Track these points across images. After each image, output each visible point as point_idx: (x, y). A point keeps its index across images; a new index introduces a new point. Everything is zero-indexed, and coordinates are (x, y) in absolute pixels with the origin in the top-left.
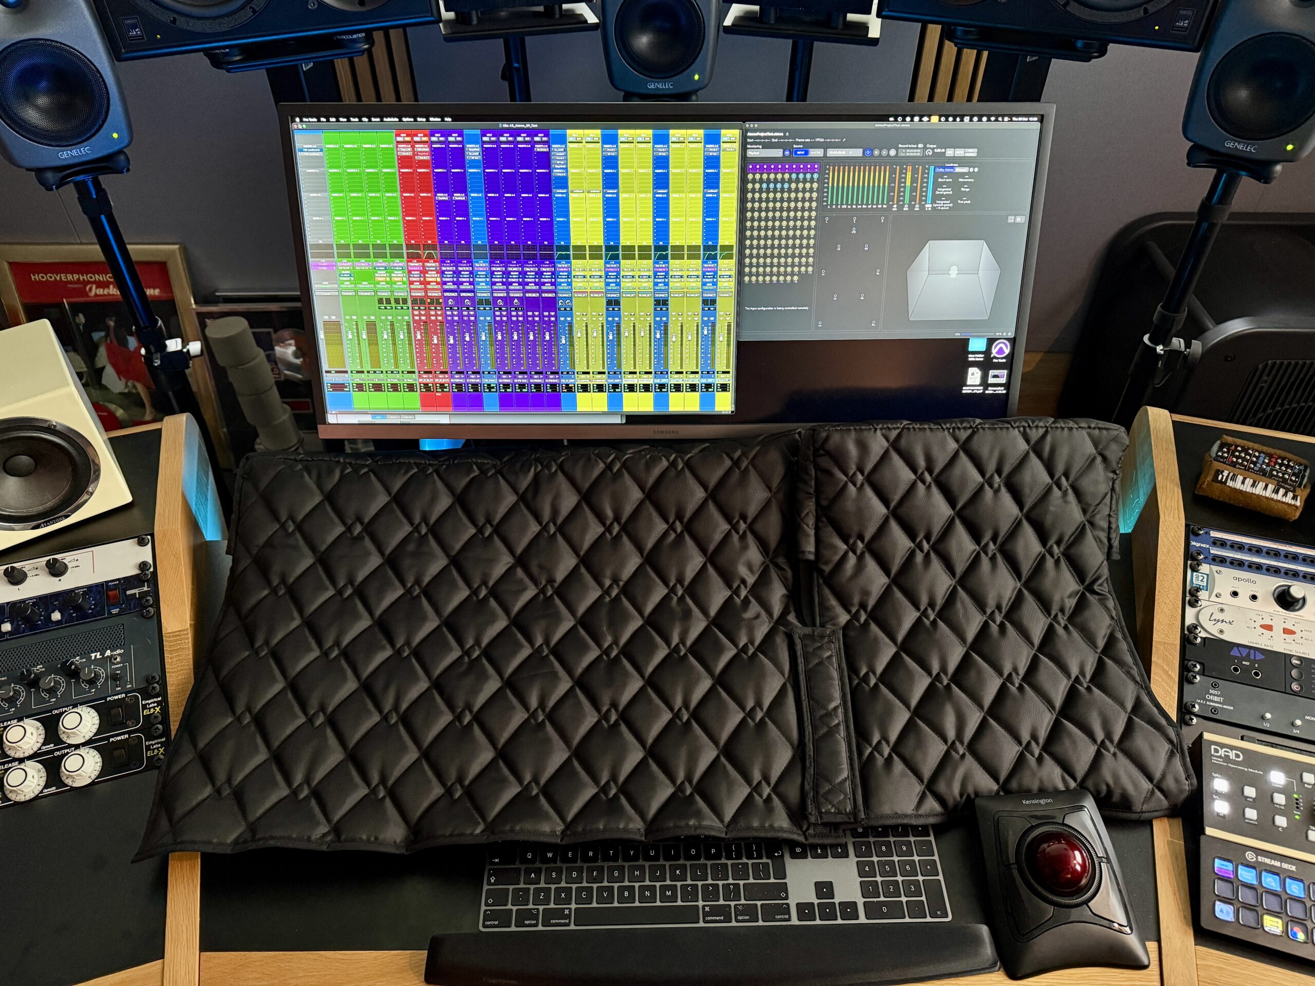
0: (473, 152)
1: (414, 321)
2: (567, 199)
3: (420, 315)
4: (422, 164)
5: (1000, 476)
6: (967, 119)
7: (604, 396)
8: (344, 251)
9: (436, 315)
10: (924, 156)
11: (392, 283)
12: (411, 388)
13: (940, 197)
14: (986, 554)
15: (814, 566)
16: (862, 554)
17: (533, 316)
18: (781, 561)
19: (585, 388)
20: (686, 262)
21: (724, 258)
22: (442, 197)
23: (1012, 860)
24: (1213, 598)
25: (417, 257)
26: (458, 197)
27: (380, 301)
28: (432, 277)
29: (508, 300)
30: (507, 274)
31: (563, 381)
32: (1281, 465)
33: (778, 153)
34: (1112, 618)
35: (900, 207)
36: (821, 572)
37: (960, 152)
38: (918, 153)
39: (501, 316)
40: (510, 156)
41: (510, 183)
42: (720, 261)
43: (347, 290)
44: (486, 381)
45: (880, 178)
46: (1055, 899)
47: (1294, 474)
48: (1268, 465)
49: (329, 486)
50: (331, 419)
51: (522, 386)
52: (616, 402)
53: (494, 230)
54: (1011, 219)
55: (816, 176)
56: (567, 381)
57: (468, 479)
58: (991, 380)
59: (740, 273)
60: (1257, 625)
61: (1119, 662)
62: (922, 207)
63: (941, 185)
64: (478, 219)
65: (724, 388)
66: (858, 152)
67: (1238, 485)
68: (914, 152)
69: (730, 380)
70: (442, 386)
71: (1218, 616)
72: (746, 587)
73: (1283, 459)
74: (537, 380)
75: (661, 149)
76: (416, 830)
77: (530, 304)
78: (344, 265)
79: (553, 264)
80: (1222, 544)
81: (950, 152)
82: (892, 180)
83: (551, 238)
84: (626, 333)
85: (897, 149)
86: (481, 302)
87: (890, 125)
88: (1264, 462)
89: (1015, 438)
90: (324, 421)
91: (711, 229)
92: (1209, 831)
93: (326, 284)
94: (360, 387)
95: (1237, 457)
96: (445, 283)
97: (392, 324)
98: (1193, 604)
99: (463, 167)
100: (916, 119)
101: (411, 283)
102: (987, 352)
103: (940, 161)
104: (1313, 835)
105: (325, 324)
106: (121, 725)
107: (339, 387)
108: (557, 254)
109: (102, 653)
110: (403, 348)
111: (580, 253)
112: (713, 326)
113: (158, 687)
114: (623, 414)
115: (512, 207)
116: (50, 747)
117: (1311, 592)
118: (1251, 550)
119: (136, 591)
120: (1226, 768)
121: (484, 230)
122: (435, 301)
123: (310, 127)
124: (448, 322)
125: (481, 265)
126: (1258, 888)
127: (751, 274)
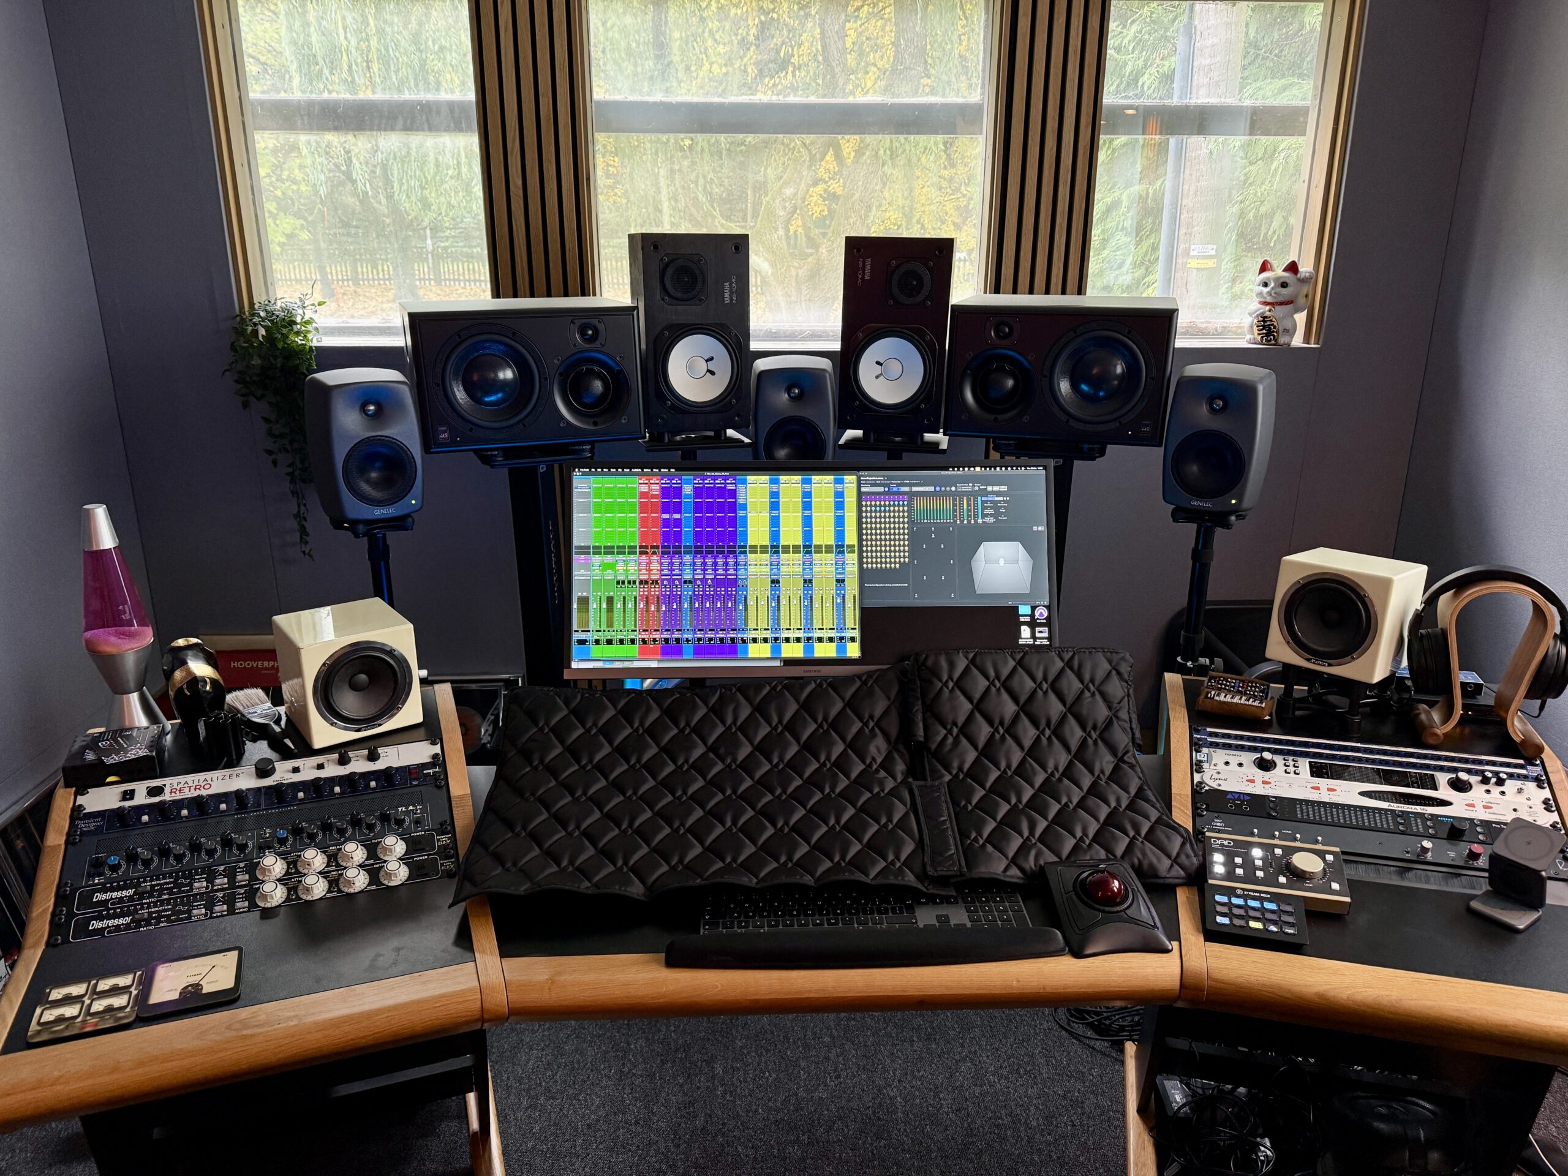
0: (688, 489)
1: (640, 595)
2: (746, 517)
3: (644, 591)
4: (654, 496)
5: (1047, 683)
6: (998, 469)
7: (768, 646)
8: (597, 550)
9: (655, 591)
10: (973, 491)
11: (627, 571)
12: (633, 641)
13: (987, 515)
14: (1044, 736)
15: (923, 746)
16: (957, 735)
17: (721, 591)
18: (901, 747)
19: (755, 640)
20: (824, 555)
21: (849, 553)
22: (666, 516)
23: (1071, 889)
24: (1213, 767)
25: (646, 553)
26: (677, 516)
27: (618, 583)
28: (655, 566)
29: (704, 581)
30: (704, 564)
31: (739, 635)
32: (1251, 687)
33: (881, 489)
34: (1140, 778)
35: (962, 522)
36: (928, 749)
37: (996, 488)
38: (969, 489)
39: (699, 591)
40: (710, 492)
41: (710, 507)
42: (846, 554)
43: (597, 575)
44: (686, 636)
45: (947, 504)
46: (1102, 908)
47: (1261, 692)
48: (1242, 687)
49: (573, 705)
50: (574, 665)
51: (710, 639)
52: (776, 650)
53: (698, 536)
54: (1035, 528)
55: (906, 503)
56: (742, 636)
57: (671, 700)
58: (1038, 635)
59: (861, 563)
60: (1244, 780)
61: (1147, 801)
62: (976, 521)
63: (986, 508)
64: (688, 530)
65: (853, 639)
66: (931, 489)
67: (1222, 698)
68: (967, 488)
69: (856, 634)
70: (655, 640)
71: (1216, 776)
72: (876, 763)
73: (1252, 683)
74: (721, 635)
75: (807, 487)
76: (649, 889)
77: (717, 583)
78: (596, 559)
79: (735, 557)
80: (1216, 735)
81: (990, 488)
82: (955, 505)
83: (735, 541)
84: (784, 602)
85: (956, 487)
86: (685, 582)
87: (950, 472)
88: (1239, 686)
89: (1053, 657)
90: (569, 666)
91: (840, 535)
92: (1210, 881)
93: (582, 572)
94: (597, 642)
95: (1221, 685)
96: (662, 570)
97: (624, 598)
98: (1198, 772)
99: (681, 498)
100: (966, 469)
101: (640, 570)
102: (1032, 615)
103: (986, 493)
104: (1282, 880)
105: (579, 598)
106: (423, 850)
107: (582, 642)
108: (738, 551)
109: (407, 807)
110: (630, 615)
111: (754, 549)
112: (844, 596)
113: (449, 828)
114: (781, 659)
115: (710, 522)
116: (372, 861)
117: (1279, 760)
118: (1236, 737)
119: (431, 771)
120: (1222, 849)
121: (691, 536)
122: (655, 582)
123: (584, 474)
124: (662, 595)
125: (687, 558)
126: (1246, 907)
127: (867, 563)
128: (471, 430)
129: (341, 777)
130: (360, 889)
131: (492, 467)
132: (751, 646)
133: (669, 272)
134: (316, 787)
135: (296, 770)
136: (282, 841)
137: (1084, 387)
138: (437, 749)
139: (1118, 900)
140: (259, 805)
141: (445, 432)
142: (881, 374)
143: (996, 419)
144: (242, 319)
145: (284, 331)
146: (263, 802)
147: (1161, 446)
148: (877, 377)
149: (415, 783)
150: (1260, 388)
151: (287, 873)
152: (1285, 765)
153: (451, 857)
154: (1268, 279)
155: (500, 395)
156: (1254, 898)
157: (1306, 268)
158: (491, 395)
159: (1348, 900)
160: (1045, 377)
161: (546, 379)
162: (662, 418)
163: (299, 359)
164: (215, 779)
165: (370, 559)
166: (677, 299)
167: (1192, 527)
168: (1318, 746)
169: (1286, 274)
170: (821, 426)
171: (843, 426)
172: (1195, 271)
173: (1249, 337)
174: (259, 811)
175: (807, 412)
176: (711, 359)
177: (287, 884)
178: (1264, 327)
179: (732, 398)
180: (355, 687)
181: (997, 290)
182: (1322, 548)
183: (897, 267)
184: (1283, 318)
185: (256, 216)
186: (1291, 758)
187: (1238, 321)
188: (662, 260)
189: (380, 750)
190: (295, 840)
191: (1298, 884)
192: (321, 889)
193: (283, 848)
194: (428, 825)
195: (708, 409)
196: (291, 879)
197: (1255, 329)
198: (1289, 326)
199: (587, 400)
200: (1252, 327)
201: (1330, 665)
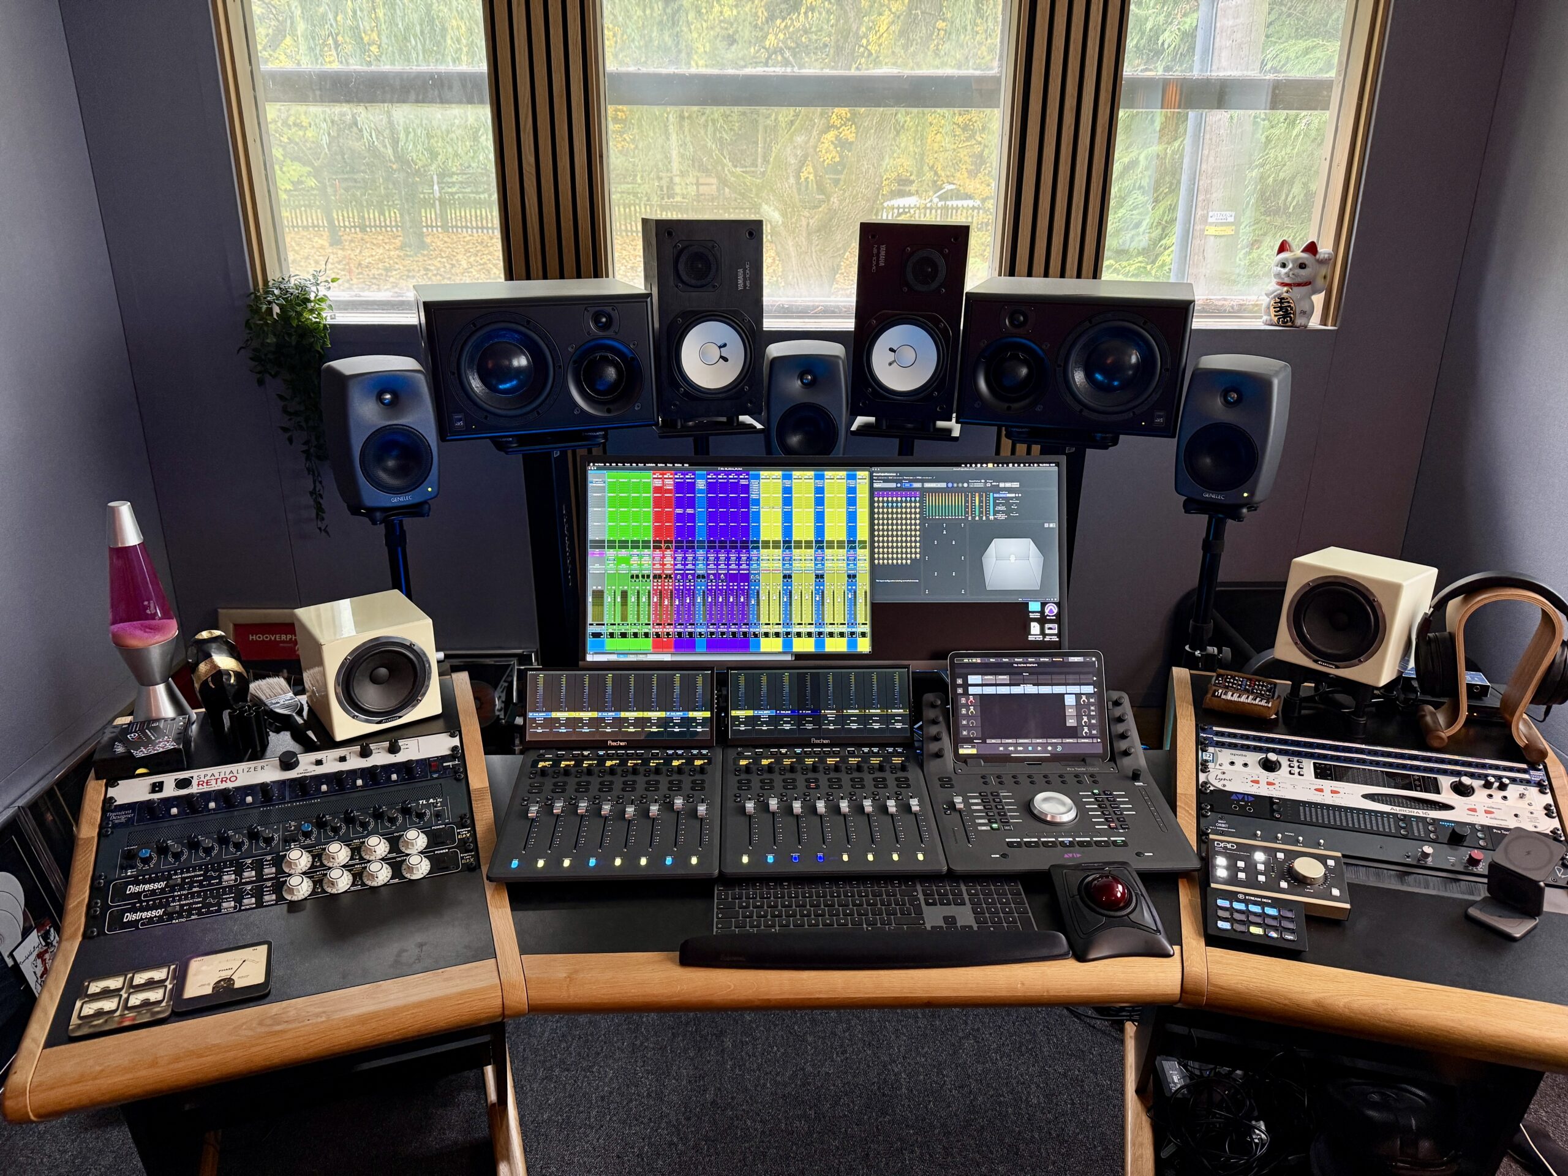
0: (701, 484)
1: (654, 590)
2: (759, 512)
3: (658, 586)
4: (668, 491)
6: (1011, 465)
7: (780, 640)
8: (612, 545)
9: (668, 586)
10: (986, 487)
11: (641, 565)
12: (646, 635)
13: (998, 512)
17: (733, 586)
19: (766, 635)
20: (836, 551)
21: (860, 548)
22: (679, 511)
23: (1076, 892)
24: (1218, 767)
25: (660, 548)
26: (689, 511)
27: (632, 577)
28: (669, 560)
29: (717, 576)
30: (717, 558)
31: (751, 630)
32: (1258, 686)
33: (893, 485)
35: (973, 518)
37: (1008, 485)
38: (981, 485)
39: (712, 586)
40: (725, 487)
41: (724, 502)
42: (858, 550)
43: (611, 569)
44: (699, 630)
45: (958, 500)
46: (1106, 912)
47: (1268, 690)
48: (1250, 686)
50: (590, 658)
51: (723, 633)
52: (788, 644)
53: (711, 531)
54: (1046, 525)
55: (918, 499)
56: (754, 630)
58: (1047, 631)
59: (872, 559)
60: (1249, 781)
62: (987, 518)
63: (998, 504)
64: (701, 524)
65: (863, 635)
66: (944, 485)
67: (1229, 697)
68: (979, 484)
69: (867, 629)
70: (668, 634)
71: (1221, 776)
73: (1259, 681)
74: (733, 629)
75: (819, 483)
77: (731, 578)
78: (610, 553)
79: (748, 552)
80: (1222, 734)
81: (1002, 485)
82: (966, 501)
83: (747, 536)
84: (796, 597)
85: (968, 483)
86: (699, 577)
87: (963, 469)
88: (1246, 685)
90: (584, 658)
91: (852, 530)
92: (1213, 885)
93: (597, 566)
94: (612, 635)
95: (1229, 682)
96: (676, 565)
97: (638, 592)
98: (1203, 771)
99: (694, 493)
100: (979, 465)
101: (654, 565)
102: (1042, 612)
103: (998, 490)
104: (1284, 885)
105: (594, 592)
106: (443, 844)
107: (597, 635)
108: (751, 546)
109: (427, 801)
110: (644, 608)
111: (766, 545)
112: (855, 592)
113: (469, 822)
114: (792, 654)
115: (724, 517)
116: (394, 855)
117: (1284, 760)
118: (1243, 737)
119: (450, 764)
120: (1226, 853)
121: (705, 531)
122: (669, 576)
123: (599, 468)
124: (676, 590)
125: (701, 553)
126: (1247, 913)
127: (879, 559)
128: (486, 417)
129: (363, 770)
130: (383, 883)
131: (507, 453)
132: (764, 641)
133: (683, 259)
134: (338, 780)
135: (319, 763)
136: (307, 835)
137: (1099, 377)
138: (456, 741)
139: (1122, 905)
140: (284, 798)
141: (460, 420)
142: (895, 361)
143: (1009, 408)
144: (257, 297)
145: (299, 309)
146: (287, 794)
147: (1174, 437)
148: (890, 364)
149: (435, 776)
150: (1276, 382)
151: (312, 866)
152: (1290, 766)
153: (471, 851)
154: (1287, 259)
155: (514, 383)
156: (1255, 903)
157: (1325, 249)
158: (505, 382)
159: (1348, 906)
160: (1059, 366)
161: (560, 367)
162: (675, 405)
163: (313, 337)
164: (240, 771)
165: (386, 544)
166: (691, 286)
167: (1204, 518)
168: (1323, 746)
169: (1304, 255)
170: (833, 413)
171: (855, 413)
172: (1212, 238)
173: (1265, 318)
174: (285, 803)
175: (820, 399)
176: (725, 345)
177: (312, 877)
178: (1281, 308)
179: (745, 385)
180: (375, 680)
181: (1012, 273)
182: (1332, 548)
183: (912, 253)
184: (1301, 299)
185: (269, 191)
186: (1296, 759)
187: (1255, 298)
188: (675, 246)
189: (401, 743)
190: (319, 833)
191: (1299, 890)
192: (345, 883)
193: (308, 842)
194: (449, 819)
195: (720, 396)
196: (316, 872)
197: (1272, 310)
198: (1307, 308)
199: (601, 388)
200: (1268, 308)
201: (1337, 667)
